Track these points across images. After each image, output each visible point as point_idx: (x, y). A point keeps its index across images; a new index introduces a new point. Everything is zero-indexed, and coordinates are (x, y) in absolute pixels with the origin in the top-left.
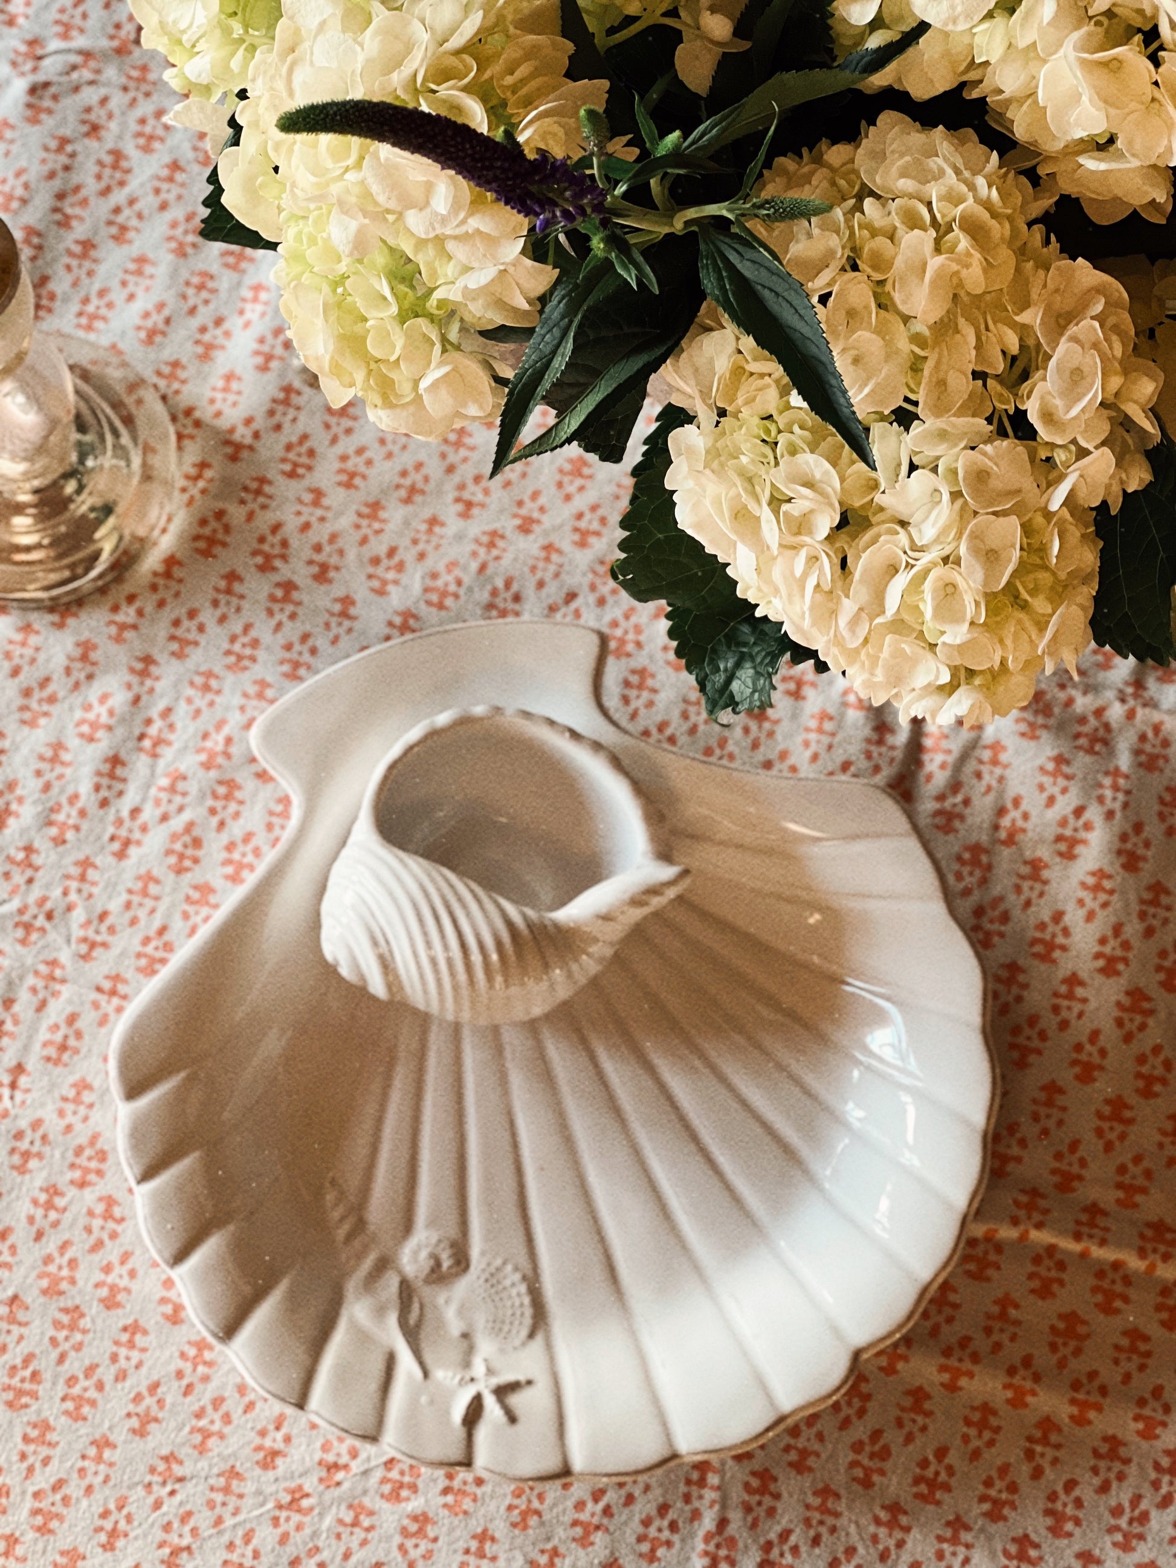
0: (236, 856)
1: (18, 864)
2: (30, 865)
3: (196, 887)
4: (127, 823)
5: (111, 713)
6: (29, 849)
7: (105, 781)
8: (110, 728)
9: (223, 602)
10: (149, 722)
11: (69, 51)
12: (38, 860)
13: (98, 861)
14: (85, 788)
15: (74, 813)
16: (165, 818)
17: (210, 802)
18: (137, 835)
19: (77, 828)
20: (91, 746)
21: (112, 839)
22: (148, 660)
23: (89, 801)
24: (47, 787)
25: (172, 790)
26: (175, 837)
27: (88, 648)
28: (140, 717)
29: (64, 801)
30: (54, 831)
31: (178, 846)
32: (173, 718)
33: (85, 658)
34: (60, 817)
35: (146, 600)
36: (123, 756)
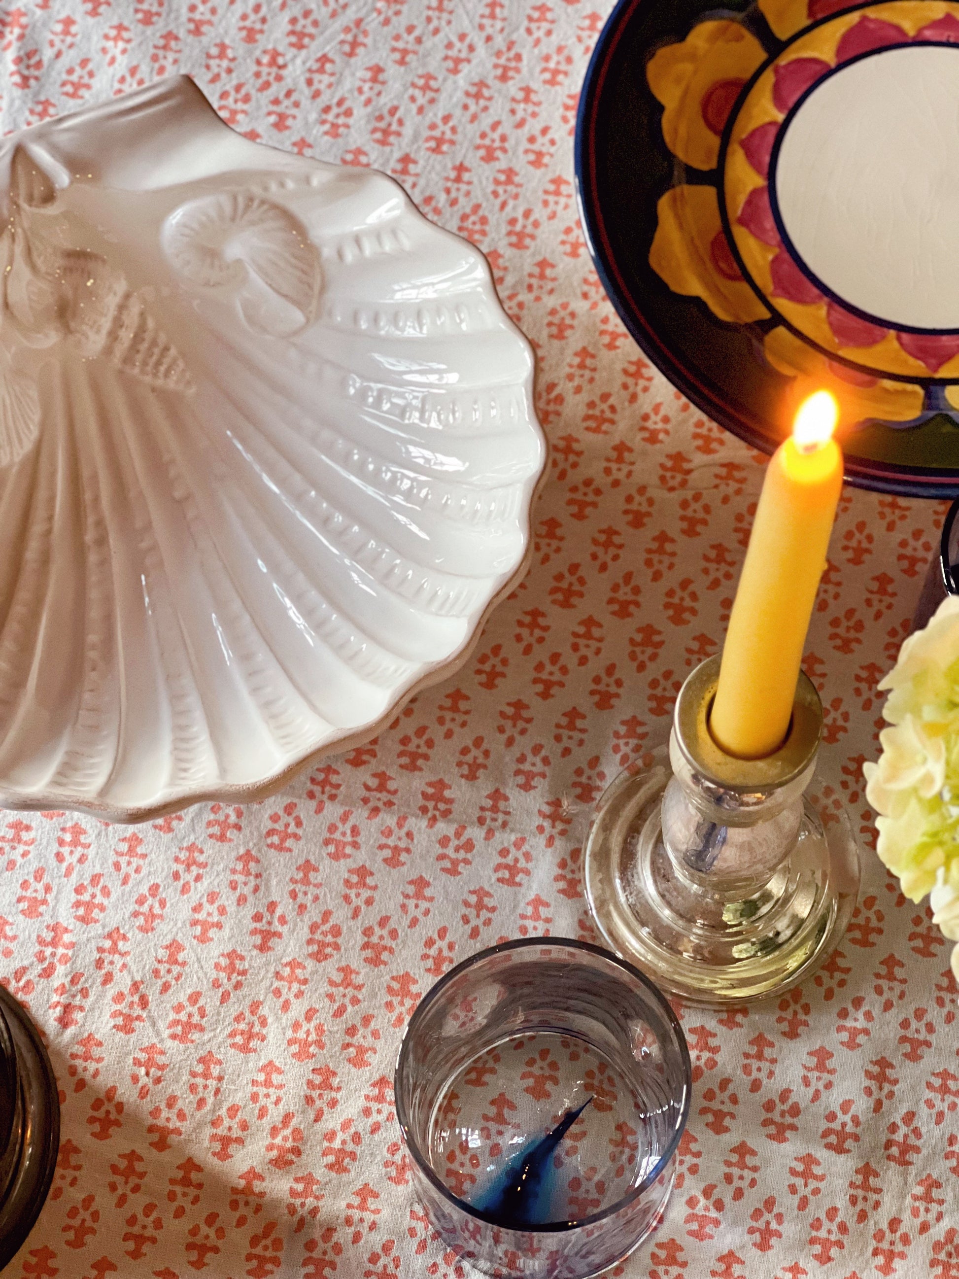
4: (888, 1236)
5: (856, 1121)
7: (860, 1193)
8: (856, 1138)
9: (947, 1001)
10: (893, 1128)
11: (714, 465)
14: (842, 1202)
15: (834, 1228)
16: (924, 1228)
18: (899, 1247)
19: (840, 1245)
20: (842, 1158)
21: (875, 1253)
22: (883, 1063)
23: (846, 1214)
24: (803, 1204)
25: (927, 1198)
26: (937, 1246)
27: (822, 1056)
28: (884, 1125)
29: (823, 1217)
30: (817, 1249)
31: (942, 1256)
32: (916, 1123)
33: (821, 1067)
34: (822, 1234)
35: (873, 1003)
36: (873, 1165)
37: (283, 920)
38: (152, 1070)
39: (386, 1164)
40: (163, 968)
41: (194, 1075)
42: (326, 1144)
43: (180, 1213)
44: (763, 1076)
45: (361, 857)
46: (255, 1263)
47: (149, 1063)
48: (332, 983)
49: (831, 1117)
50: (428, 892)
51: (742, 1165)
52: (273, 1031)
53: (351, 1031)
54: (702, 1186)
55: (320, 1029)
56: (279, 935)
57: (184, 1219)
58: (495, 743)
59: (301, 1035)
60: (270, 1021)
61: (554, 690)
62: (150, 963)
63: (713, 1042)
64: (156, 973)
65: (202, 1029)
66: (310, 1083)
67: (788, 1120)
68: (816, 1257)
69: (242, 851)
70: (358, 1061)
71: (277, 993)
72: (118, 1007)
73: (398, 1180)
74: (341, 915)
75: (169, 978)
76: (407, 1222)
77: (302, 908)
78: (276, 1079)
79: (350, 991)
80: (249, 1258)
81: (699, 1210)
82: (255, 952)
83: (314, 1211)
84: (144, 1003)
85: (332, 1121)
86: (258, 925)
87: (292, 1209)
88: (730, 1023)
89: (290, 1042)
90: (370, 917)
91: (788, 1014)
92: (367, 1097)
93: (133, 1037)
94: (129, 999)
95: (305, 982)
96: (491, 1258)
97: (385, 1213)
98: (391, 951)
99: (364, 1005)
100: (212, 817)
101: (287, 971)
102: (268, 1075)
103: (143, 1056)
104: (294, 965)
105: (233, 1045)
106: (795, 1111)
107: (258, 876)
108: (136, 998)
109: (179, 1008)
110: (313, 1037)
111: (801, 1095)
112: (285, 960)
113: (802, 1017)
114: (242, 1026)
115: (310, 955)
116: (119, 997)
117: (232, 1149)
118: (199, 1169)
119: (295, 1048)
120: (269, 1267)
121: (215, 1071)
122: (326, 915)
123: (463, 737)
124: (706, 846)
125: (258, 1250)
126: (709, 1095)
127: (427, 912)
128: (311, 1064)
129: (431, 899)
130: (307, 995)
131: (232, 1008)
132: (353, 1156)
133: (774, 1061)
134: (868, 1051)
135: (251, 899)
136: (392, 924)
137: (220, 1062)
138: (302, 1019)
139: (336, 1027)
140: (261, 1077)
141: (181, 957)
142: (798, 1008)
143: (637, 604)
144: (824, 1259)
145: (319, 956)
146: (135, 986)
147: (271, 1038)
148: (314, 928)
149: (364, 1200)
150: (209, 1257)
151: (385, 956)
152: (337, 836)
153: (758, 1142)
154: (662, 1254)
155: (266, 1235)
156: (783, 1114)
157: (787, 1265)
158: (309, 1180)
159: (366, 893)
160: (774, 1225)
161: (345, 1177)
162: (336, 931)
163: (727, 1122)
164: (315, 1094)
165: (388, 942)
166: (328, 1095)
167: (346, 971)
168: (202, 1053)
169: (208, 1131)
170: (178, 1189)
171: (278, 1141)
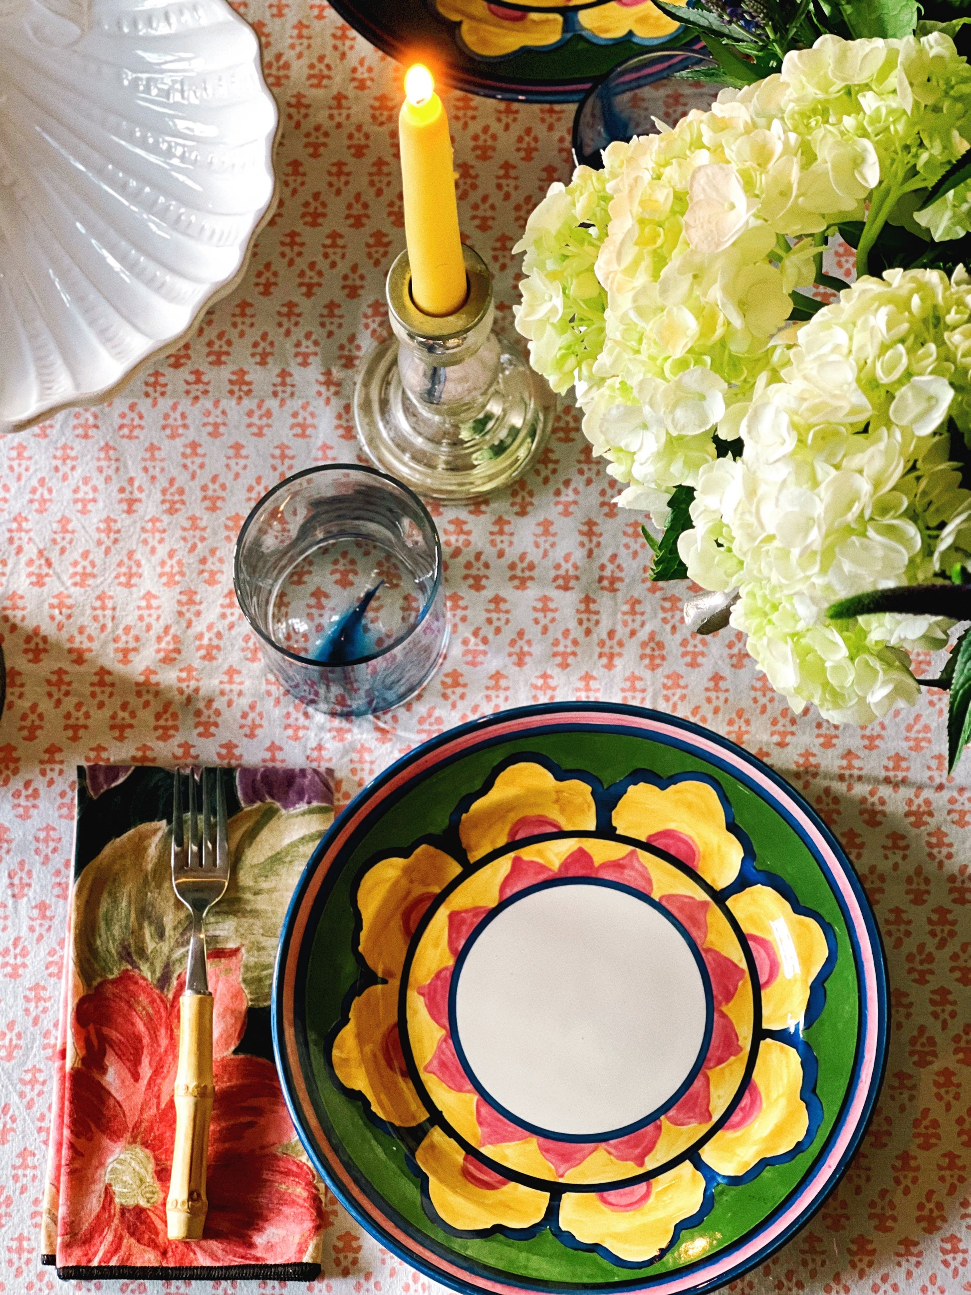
0: (690, 648)
1: (541, 688)
2: (550, 688)
3: (668, 677)
4: (608, 643)
5: (576, 567)
6: (545, 676)
7: (584, 616)
8: (577, 578)
10: (603, 567)
12: (552, 682)
13: (595, 673)
14: (572, 625)
15: (569, 643)
16: (633, 633)
17: (661, 615)
18: (617, 650)
19: (574, 654)
20: (568, 593)
21: (601, 655)
22: (590, 523)
23: (577, 632)
24: (545, 630)
25: (633, 612)
26: (644, 645)
27: (546, 526)
28: (596, 565)
29: (560, 637)
30: (559, 659)
31: (648, 651)
32: (619, 561)
33: (546, 532)
34: (561, 648)
35: (578, 482)
36: (592, 596)
37: (140, 489)
38: (64, 610)
39: (243, 650)
40: (58, 537)
41: (94, 609)
42: (198, 643)
43: (101, 705)
44: (505, 546)
45: (191, 435)
46: (160, 731)
47: (60, 606)
48: (184, 529)
49: (558, 567)
50: (244, 452)
51: (497, 610)
52: (146, 570)
53: (203, 561)
54: (472, 629)
55: (180, 563)
56: (139, 500)
57: (105, 709)
58: (276, 335)
59: (167, 569)
60: (143, 562)
61: (315, 289)
62: (48, 535)
63: (466, 528)
64: (54, 541)
65: (94, 576)
66: (179, 602)
67: (527, 574)
68: (559, 665)
69: (102, 444)
70: (212, 581)
71: (145, 542)
72: (31, 569)
73: (253, 659)
74: (182, 479)
75: (64, 543)
76: (264, 687)
77: (153, 478)
78: (155, 603)
79: (198, 533)
80: (156, 728)
81: (471, 646)
82: (124, 516)
83: (197, 690)
84: (49, 563)
85: (199, 626)
86: (123, 496)
87: (181, 691)
88: (477, 512)
89: (161, 575)
90: (204, 477)
91: (518, 499)
92: (222, 606)
93: (45, 589)
94: (37, 563)
95: (164, 531)
96: (327, 701)
97: (248, 683)
98: (223, 499)
99: (209, 541)
100: (76, 422)
101: (149, 526)
102: (148, 601)
103: (55, 601)
104: (154, 520)
105: (120, 584)
106: (531, 567)
107: (117, 460)
108: (43, 561)
109: (75, 564)
110: (176, 569)
111: (534, 555)
112: (148, 518)
113: (528, 499)
114: (124, 569)
115: (165, 512)
116: (30, 562)
117: (131, 656)
118: (109, 673)
119: (164, 579)
120: (172, 732)
121: (110, 603)
122: (172, 481)
123: (253, 335)
124: (433, 383)
125: (162, 722)
126: (468, 565)
127: (245, 467)
128: (178, 589)
129: (247, 457)
130: (167, 540)
131: (114, 558)
132: (218, 648)
133: (512, 534)
134: (579, 514)
135: (114, 477)
136: (221, 480)
137: (111, 597)
138: (166, 558)
139: (193, 559)
140: (143, 603)
141: (70, 527)
142: (525, 494)
143: (368, 217)
144: (564, 666)
145: (172, 511)
146: (41, 553)
147: (146, 574)
148: (164, 492)
149: (231, 677)
150: (128, 732)
151: (219, 504)
152: (171, 421)
153: (508, 592)
154: (449, 681)
155: (165, 711)
156: (523, 571)
157: (538, 673)
158: (189, 669)
159: (198, 460)
160: (526, 649)
161: (215, 663)
162: (181, 491)
163: (484, 582)
164: (184, 609)
165: (220, 493)
166: (194, 608)
167: (193, 519)
168: (98, 593)
169: (112, 646)
170: (97, 689)
171: (163, 645)
